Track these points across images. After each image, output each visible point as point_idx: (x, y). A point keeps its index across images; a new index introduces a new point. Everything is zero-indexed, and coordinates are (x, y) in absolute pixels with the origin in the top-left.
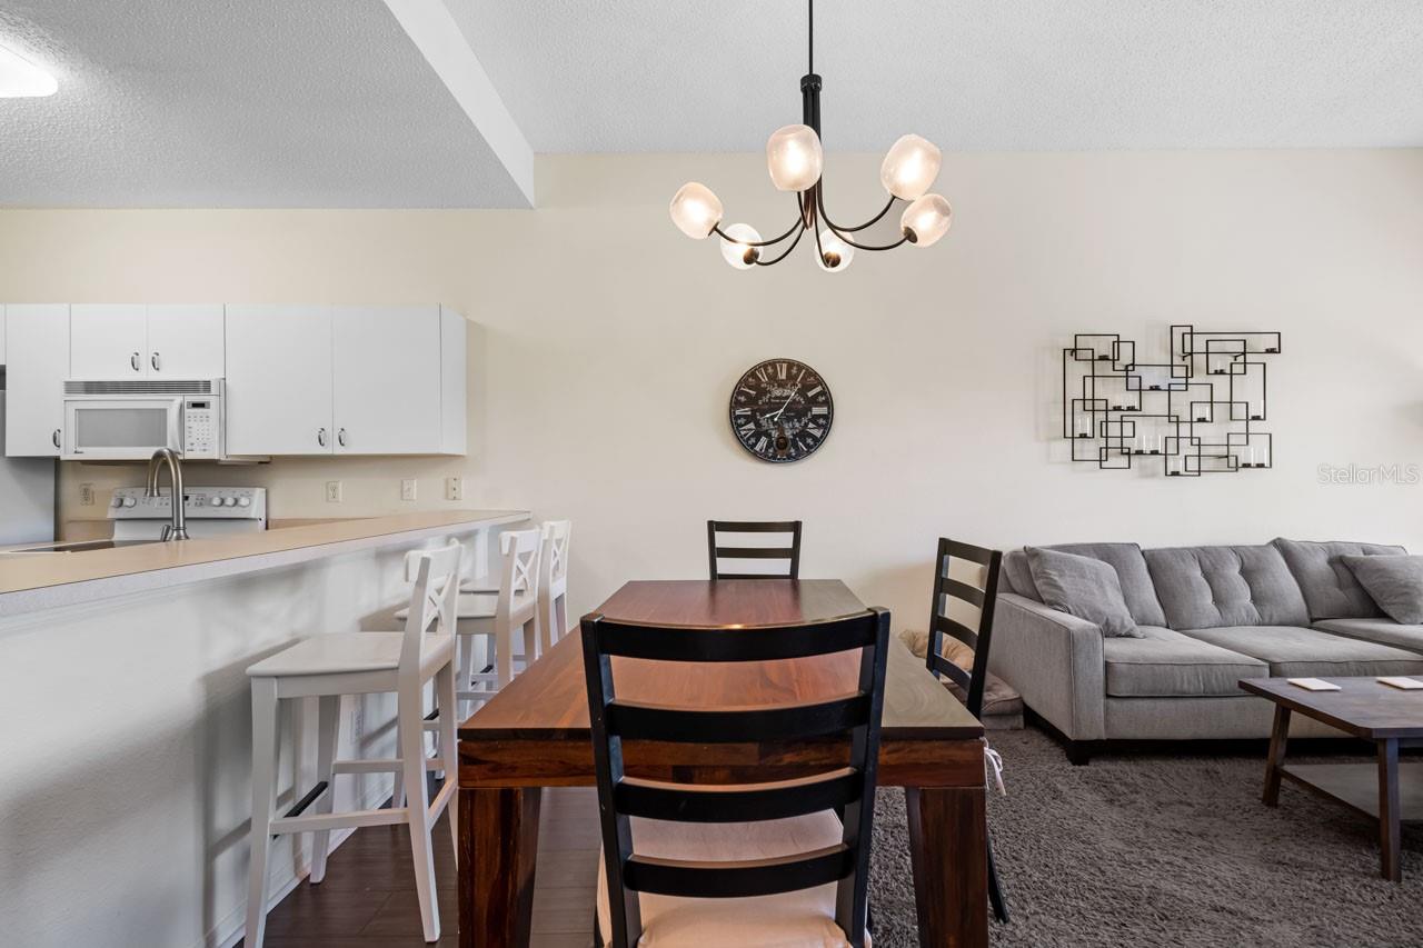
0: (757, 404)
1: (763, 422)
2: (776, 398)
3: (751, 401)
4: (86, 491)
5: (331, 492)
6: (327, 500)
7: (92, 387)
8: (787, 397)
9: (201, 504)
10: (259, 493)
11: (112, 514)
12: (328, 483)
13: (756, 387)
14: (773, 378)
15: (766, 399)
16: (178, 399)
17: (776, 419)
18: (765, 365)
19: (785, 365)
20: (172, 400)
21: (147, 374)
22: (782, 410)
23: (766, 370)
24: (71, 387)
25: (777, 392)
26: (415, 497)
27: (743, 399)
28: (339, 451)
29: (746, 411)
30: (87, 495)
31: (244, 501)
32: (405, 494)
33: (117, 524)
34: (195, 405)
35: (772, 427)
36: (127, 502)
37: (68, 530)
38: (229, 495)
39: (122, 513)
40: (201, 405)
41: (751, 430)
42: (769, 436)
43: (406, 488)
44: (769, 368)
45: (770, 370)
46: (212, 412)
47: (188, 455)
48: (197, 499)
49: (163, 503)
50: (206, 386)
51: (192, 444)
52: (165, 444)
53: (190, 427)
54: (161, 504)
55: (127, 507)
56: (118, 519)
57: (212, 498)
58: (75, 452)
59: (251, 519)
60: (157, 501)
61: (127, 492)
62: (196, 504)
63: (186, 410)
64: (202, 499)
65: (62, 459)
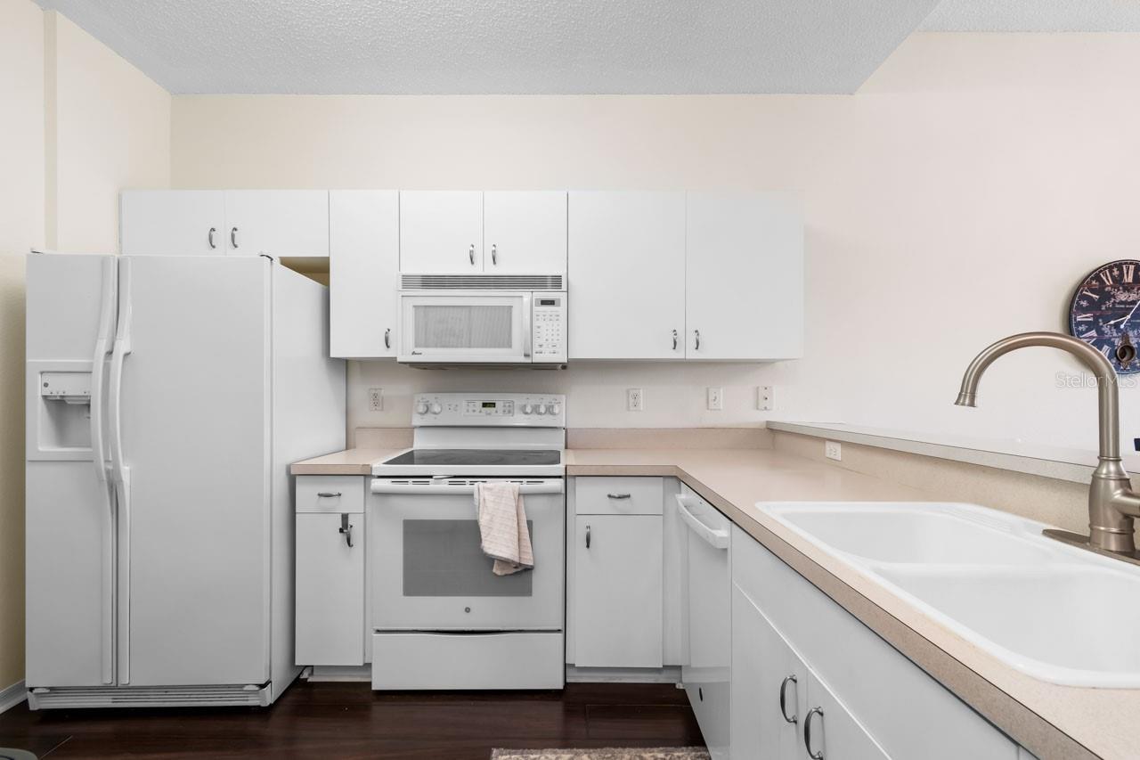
0: (1100, 310)
1: (1106, 329)
2: (1121, 303)
3: (1093, 306)
4: (375, 396)
5: (632, 400)
6: (628, 408)
7: (430, 282)
8: (1134, 303)
9: (509, 412)
10: (564, 396)
11: (417, 421)
12: (628, 392)
13: (1099, 289)
14: (1118, 281)
15: (1109, 304)
16: (527, 297)
17: (1122, 326)
18: (1110, 267)
19: (1132, 267)
20: (521, 297)
21: (483, 268)
22: (1129, 317)
23: (1111, 272)
24: (408, 281)
25: (1122, 297)
26: (722, 408)
27: (1084, 303)
28: (693, 355)
29: (1088, 317)
30: (377, 401)
31: (556, 410)
32: (711, 403)
33: (416, 432)
34: (544, 303)
35: (1115, 334)
36: (436, 408)
37: (359, 437)
38: (544, 400)
39: (428, 420)
40: (551, 303)
41: (1093, 337)
42: (1112, 344)
43: (711, 398)
44: (1115, 270)
45: (1116, 272)
46: (560, 310)
47: (537, 358)
48: (505, 406)
49: (470, 410)
50: (556, 282)
51: (541, 346)
52: (510, 346)
53: (539, 327)
54: (468, 411)
55: (435, 413)
56: (421, 427)
57: (525, 406)
58: (414, 353)
59: (560, 428)
60: (463, 407)
61: (430, 397)
62: (504, 411)
63: (534, 308)
64: (509, 406)
65: (399, 360)
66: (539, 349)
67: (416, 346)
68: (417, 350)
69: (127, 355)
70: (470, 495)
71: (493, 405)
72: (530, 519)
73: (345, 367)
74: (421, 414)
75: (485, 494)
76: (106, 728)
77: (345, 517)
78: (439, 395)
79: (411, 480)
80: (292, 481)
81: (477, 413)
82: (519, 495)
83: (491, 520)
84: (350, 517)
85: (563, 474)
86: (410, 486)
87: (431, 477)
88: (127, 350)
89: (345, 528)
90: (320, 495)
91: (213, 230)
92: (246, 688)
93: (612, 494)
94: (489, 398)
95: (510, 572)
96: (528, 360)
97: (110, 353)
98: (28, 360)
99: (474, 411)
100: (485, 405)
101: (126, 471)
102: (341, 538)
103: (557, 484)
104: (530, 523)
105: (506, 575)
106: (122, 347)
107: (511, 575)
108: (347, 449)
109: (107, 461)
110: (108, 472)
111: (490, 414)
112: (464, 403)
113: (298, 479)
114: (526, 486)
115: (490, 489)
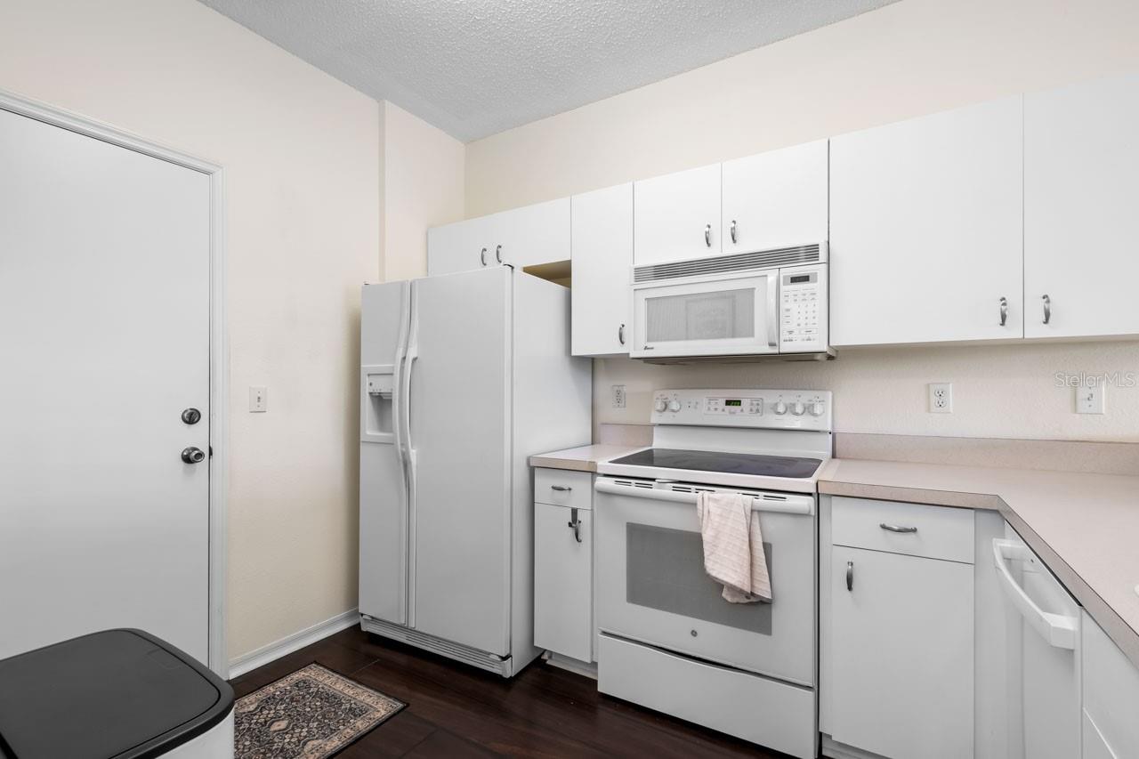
4: (618, 392)
5: (934, 399)
6: (928, 409)
7: (662, 272)
9: (758, 411)
10: (830, 394)
11: (655, 418)
12: (928, 386)
16: (772, 275)
20: (766, 276)
21: (723, 249)
24: (641, 274)
26: (1104, 411)
28: (1037, 331)
30: (619, 397)
31: (818, 409)
32: (1084, 404)
33: (656, 431)
34: (795, 280)
36: (674, 406)
37: (604, 433)
38: (801, 398)
39: (667, 418)
40: (805, 279)
43: (1083, 396)
46: (818, 286)
47: (786, 348)
48: (752, 404)
49: (712, 408)
50: (812, 252)
51: (791, 332)
52: (752, 335)
53: (788, 310)
54: (709, 409)
55: (673, 411)
56: (660, 425)
57: (776, 404)
58: (646, 348)
59: (825, 432)
60: (704, 405)
61: (670, 394)
62: (751, 410)
63: (783, 288)
64: (758, 404)
65: (632, 355)
66: (788, 336)
67: (648, 341)
68: (650, 345)
69: (415, 359)
70: (693, 504)
71: (738, 403)
72: (768, 541)
73: (590, 365)
74: (658, 411)
75: (712, 506)
76: (402, 659)
77: (574, 512)
78: (675, 391)
79: (633, 481)
80: (532, 471)
81: (719, 411)
82: (752, 511)
83: (716, 537)
84: (579, 513)
85: (813, 490)
86: (633, 488)
87: (654, 480)
88: (415, 356)
89: (574, 522)
90: (554, 488)
91: (485, 250)
92: (491, 656)
93: (887, 525)
94: (733, 394)
95: (742, 601)
96: (774, 350)
97: (404, 358)
98: (362, 366)
99: (716, 409)
100: (728, 403)
101: (414, 454)
102: (571, 531)
103: (806, 503)
104: (767, 547)
105: (737, 603)
106: (412, 354)
107: (743, 604)
108: (592, 444)
109: (402, 445)
110: (403, 454)
111: (734, 413)
112: (705, 401)
113: (537, 471)
114: (762, 501)
115: (716, 501)
